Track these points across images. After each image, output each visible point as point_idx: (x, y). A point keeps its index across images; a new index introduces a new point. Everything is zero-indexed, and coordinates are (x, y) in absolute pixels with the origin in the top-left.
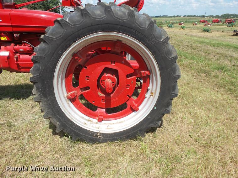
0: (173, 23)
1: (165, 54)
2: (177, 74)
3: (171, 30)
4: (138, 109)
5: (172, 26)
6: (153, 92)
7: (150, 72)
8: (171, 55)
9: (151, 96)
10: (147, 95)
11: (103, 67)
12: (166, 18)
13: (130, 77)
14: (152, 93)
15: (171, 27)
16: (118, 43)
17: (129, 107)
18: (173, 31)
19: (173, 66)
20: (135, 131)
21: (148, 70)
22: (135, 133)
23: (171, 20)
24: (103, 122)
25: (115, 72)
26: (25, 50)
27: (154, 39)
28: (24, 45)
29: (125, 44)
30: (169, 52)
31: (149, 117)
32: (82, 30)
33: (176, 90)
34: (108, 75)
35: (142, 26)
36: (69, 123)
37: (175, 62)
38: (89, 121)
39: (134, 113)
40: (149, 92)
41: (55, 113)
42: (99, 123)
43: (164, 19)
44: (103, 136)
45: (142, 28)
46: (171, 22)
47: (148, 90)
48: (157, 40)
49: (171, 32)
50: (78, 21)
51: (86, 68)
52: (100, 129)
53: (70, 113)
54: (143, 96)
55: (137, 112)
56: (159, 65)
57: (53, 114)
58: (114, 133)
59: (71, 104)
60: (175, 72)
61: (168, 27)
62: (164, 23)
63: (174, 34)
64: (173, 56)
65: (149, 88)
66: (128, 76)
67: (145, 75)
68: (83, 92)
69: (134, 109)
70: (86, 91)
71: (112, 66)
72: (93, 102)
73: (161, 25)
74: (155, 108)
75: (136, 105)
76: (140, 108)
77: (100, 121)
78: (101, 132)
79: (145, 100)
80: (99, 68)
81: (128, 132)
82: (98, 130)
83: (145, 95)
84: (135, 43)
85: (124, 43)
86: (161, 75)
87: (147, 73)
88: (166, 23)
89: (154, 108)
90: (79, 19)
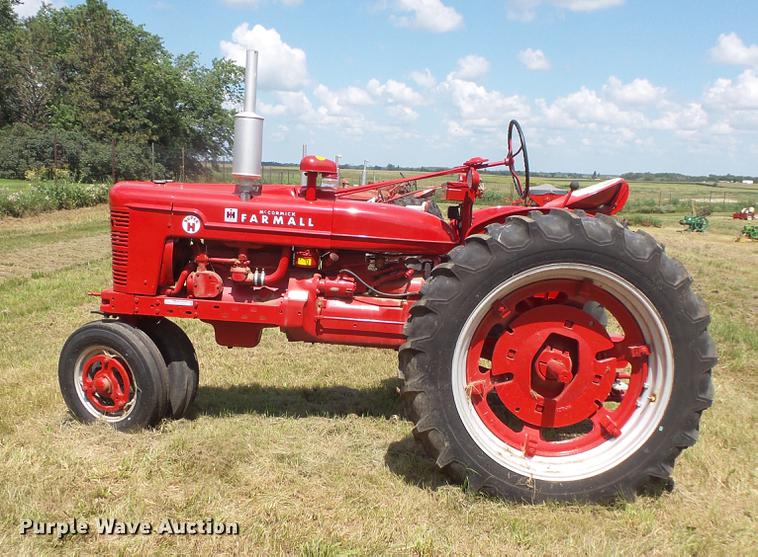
0: (708, 211)
1: (683, 311)
2: (710, 354)
3: (698, 240)
4: (620, 433)
5: (700, 226)
6: (657, 392)
7: (651, 348)
8: (696, 314)
9: (651, 401)
10: (642, 402)
11: (547, 332)
12: (672, 186)
13: (603, 358)
14: (654, 395)
15: (696, 227)
16: (585, 285)
17: (597, 428)
18: (707, 247)
19: (701, 337)
20: (613, 482)
21: (644, 343)
22: (612, 487)
23: (695, 195)
25: (570, 346)
26: (342, 288)
27: (661, 281)
28: (341, 279)
29: (599, 288)
30: (692, 308)
31: (646, 451)
32: (525, 259)
33: (709, 392)
34: (554, 351)
35: (638, 255)
36: (469, 446)
37: (706, 329)
38: (508, 450)
39: (608, 444)
40: (646, 395)
41: (445, 421)
42: (527, 458)
43: (664, 187)
44: (538, 487)
45: (638, 258)
46: (699, 205)
47: (643, 389)
48: (667, 283)
49: (698, 249)
50: (521, 242)
51: (511, 332)
52: (531, 471)
54: (631, 404)
55: (618, 439)
56: (671, 333)
57: (441, 420)
58: (563, 483)
59: (472, 408)
60: (704, 351)
61: (682, 228)
62: (663, 208)
63: (709, 259)
64: (701, 315)
65: (646, 385)
66: (600, 355)
67: (638, 355)
68: (497, 384)
69: (609, 434)
70: (505, 383)
71: (568, 332)
72: (517, 409)
73: (654, 216)
74: (661, 429)
75: (615, 424)
76: (624, 430)
77: (529, 454)
78: (534, 477)
79: (637, 414)
80: (538, 334)
81: (598, 484)
82: (528, 471)
83: (635, 400)
84: (621, 286)
85: (598, 284)
86: (675, 355)
87: (644, 349)
88: (674, 208)
89: (658, 428)
90: (521, 238)
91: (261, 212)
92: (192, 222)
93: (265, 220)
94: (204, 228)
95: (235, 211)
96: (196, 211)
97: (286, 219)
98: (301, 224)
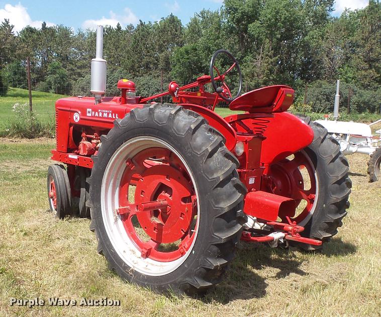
1: (202, 172)
11: (158, 181)
19: (215, 191)
24: (148, 260)
30: (209, 170)
32: (127, 133)
35: (179, 132)
39: (180, 259)
42: (142, 258)
45: (178, 134)
48: (194, 152)
51: (143, 180)
52: (135, 265)
53: (112, 231)
55: (184, 256)
59: (120, 222)
72: (145, 228)
78: (135, 269)
82: (134, 265)
91: (99, 111)
92: (77, 116)
93: (100, 115)
94: (81, 119)
95: (90, 110)
96: (77, 110)
97: (108, 115)
98: (114, 117)
